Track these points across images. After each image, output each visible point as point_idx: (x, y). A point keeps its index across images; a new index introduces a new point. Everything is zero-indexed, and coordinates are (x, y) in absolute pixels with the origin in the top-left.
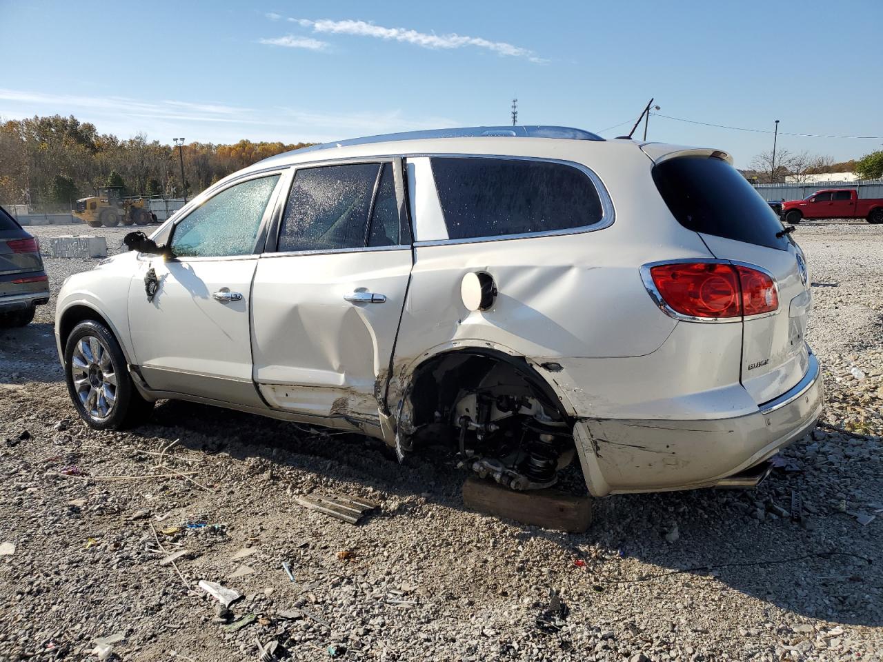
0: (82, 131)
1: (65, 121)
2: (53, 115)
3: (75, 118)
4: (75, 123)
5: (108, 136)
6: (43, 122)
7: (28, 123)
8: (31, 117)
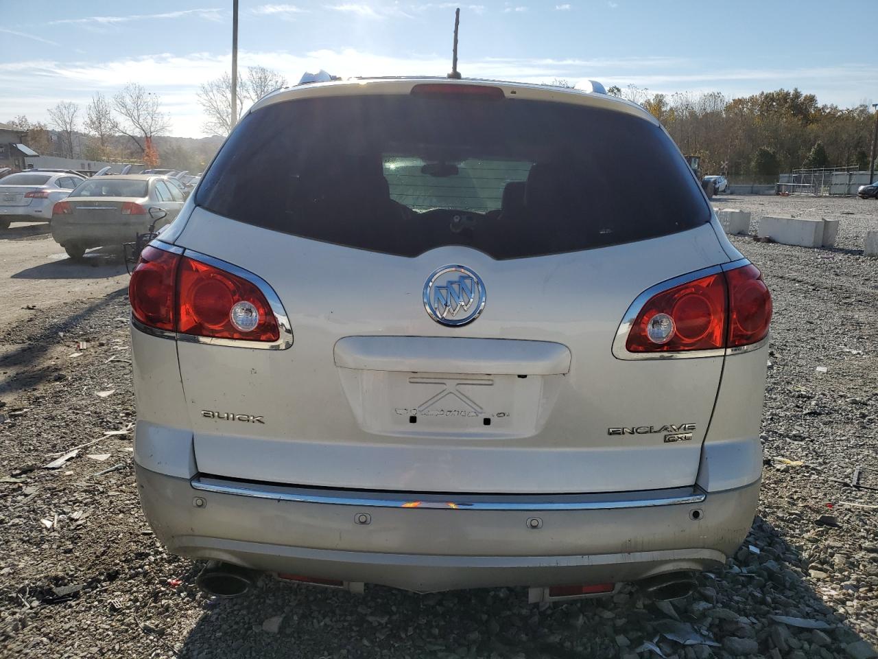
0: (802, 103)
1: (788, 94)
2: (778, 90)
3: (799, 90)
4: (797, 95)
5: (835, 106)
6: (767, 97)
7: (752, 99)
8: (757, 93)
